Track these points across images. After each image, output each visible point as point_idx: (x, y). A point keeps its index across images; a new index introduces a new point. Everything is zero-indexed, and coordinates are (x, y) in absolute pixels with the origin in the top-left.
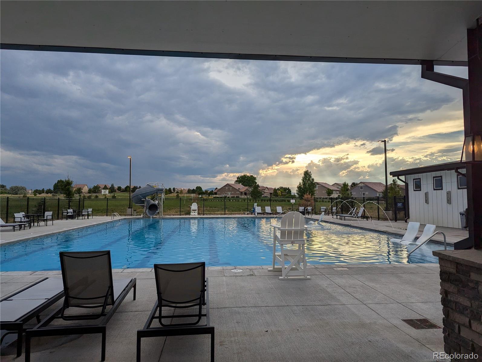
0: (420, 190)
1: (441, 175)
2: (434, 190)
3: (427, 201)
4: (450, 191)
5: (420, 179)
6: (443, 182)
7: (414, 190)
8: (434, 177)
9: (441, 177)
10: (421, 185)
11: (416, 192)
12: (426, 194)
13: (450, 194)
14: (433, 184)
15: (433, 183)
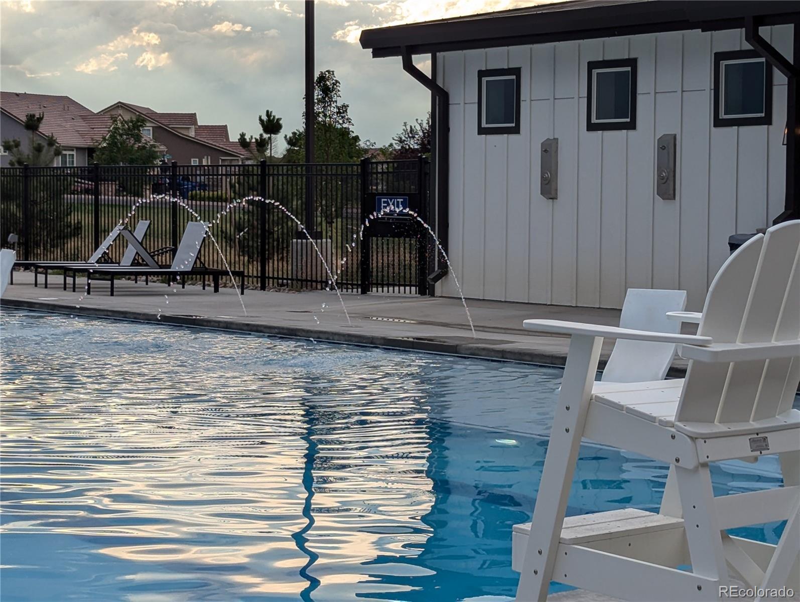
0: (516, 130)
1: (632, 56)
2: (591, 127)
3: (549, 189)
4: (675, 137)
5: (517, 72)
6: (640, 89)
7: (482, 131)
8: (592, 65)
9: (632, 63)
10: (522, 104)
11: (490, 137)
12: (549, 150)
13: (672, 151)
14: (584, 101)
15: (585, 93)
